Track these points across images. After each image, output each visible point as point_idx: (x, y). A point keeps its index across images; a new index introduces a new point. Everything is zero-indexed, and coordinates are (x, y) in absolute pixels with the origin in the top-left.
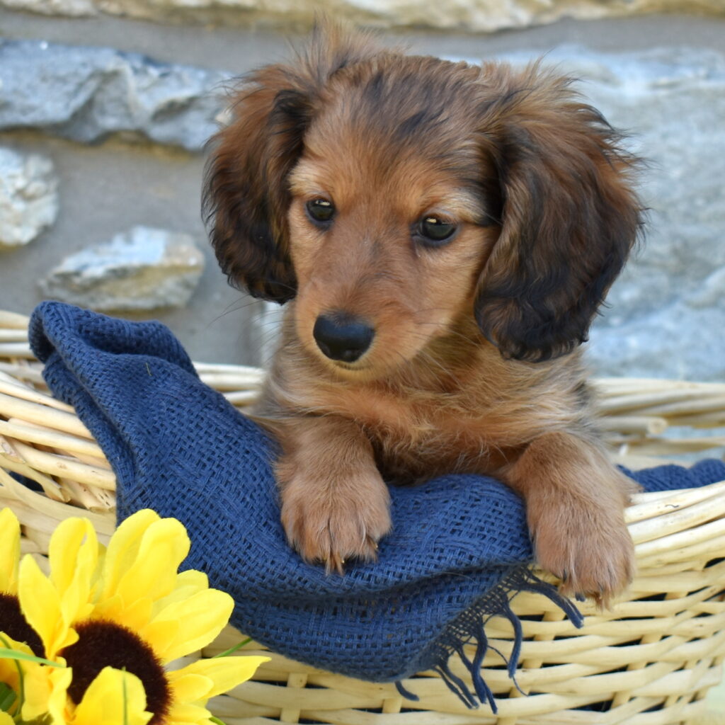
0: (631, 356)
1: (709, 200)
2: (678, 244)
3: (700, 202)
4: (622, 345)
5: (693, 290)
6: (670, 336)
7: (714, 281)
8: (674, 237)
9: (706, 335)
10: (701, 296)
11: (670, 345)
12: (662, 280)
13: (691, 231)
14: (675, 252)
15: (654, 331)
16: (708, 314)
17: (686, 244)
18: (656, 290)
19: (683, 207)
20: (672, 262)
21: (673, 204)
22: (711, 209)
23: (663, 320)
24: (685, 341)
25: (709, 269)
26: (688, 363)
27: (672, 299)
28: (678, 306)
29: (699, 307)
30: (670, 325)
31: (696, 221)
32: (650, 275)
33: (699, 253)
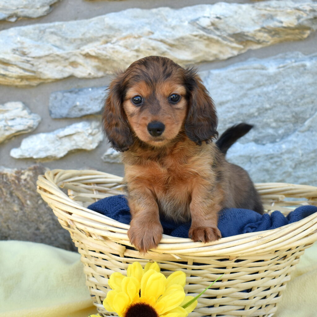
0: (283, 151)
1: (301, 99)
2: (294, 114)
3: (299, 100)
4: (280, 148)
5: (301, 127)
6: (295, 142)
7: (307, 123)
8: (292, 112)
9: (307, 140)
10: (303, 128)
11: (296, 145)
12: (291, 125)
13: (297, 109)
14: (293, 116)
15: (290, 142)
16: (306, 133)
17: (296, 113)
18: (289, 129)
19: (293, 103)
20: (293, 119)
21: (290, 102)
22: (302, 102)
23: (292, 138)
24: (300, 143)
25: (305, 120)
26: (302, 150)
27: (295, 131)
28: (297, 133)
29: (303, 132)
30: (295, 139)
31: (299, 106)
32: (286, 125)
33: (301, 115)
